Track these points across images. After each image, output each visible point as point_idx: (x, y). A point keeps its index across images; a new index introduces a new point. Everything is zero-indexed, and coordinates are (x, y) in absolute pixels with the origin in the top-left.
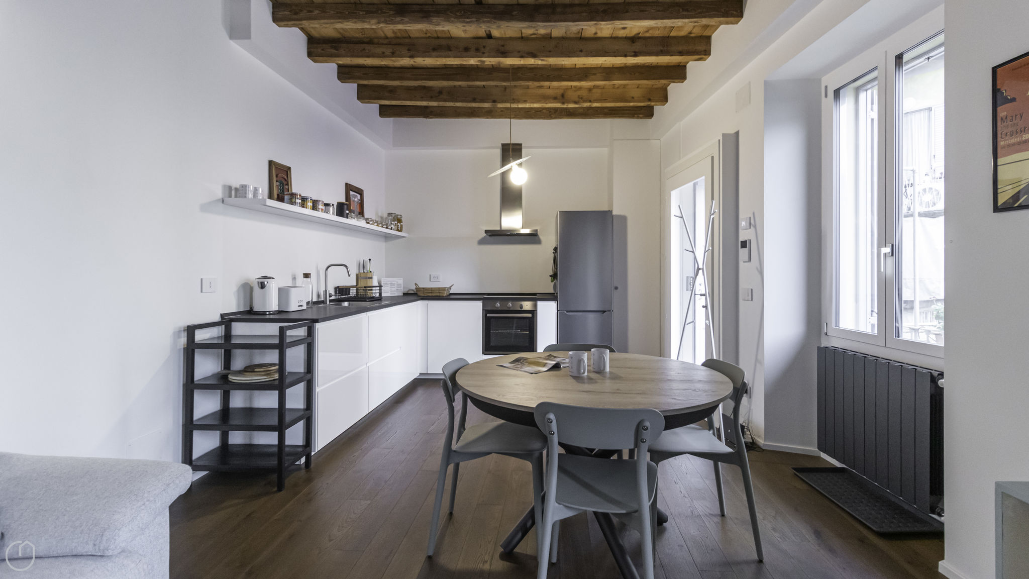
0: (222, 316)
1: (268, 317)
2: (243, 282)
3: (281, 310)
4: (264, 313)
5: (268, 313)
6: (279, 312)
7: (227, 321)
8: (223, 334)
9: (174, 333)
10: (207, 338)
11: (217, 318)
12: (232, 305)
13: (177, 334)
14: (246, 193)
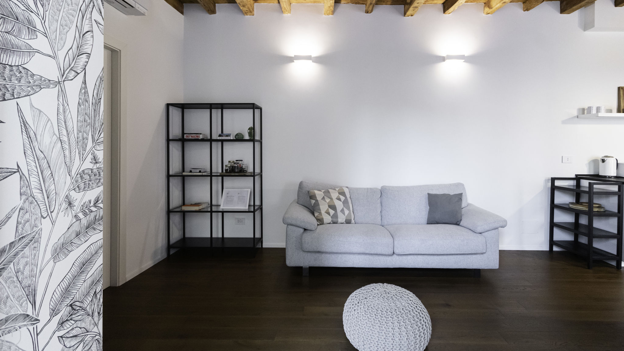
0: (576, 175)
1: (607, 179)
2: (594, 159)
3: (618, 176)
4: (605, 177)
5: (608, 177)
6: (616, 177)
7: (578, 178)
8: (575, 184)
9: (546, 180)
10: (566, 185)
11: (574, 176)
12: (585, 171)
13: (546, 181)
14: (590, 111)
